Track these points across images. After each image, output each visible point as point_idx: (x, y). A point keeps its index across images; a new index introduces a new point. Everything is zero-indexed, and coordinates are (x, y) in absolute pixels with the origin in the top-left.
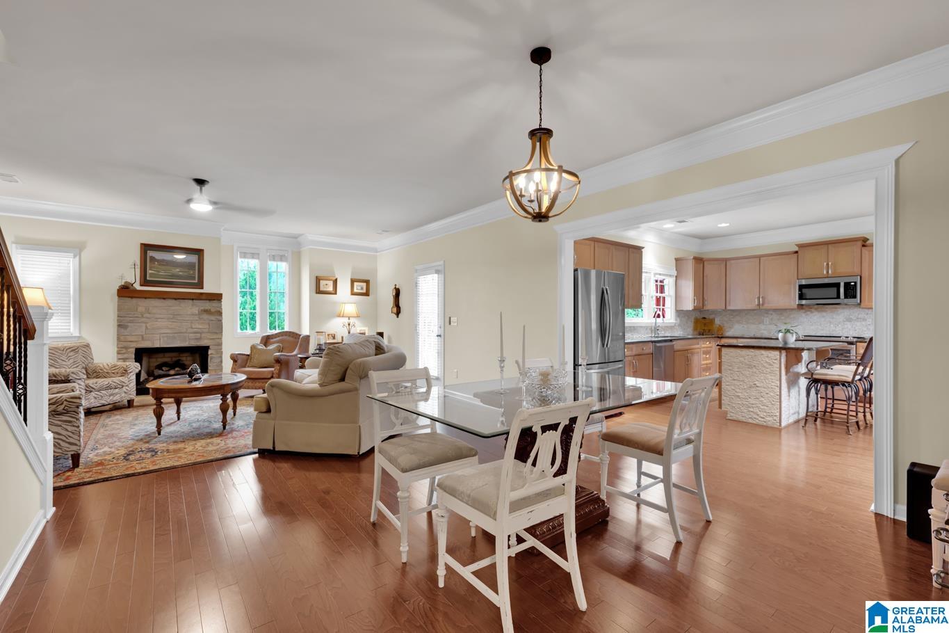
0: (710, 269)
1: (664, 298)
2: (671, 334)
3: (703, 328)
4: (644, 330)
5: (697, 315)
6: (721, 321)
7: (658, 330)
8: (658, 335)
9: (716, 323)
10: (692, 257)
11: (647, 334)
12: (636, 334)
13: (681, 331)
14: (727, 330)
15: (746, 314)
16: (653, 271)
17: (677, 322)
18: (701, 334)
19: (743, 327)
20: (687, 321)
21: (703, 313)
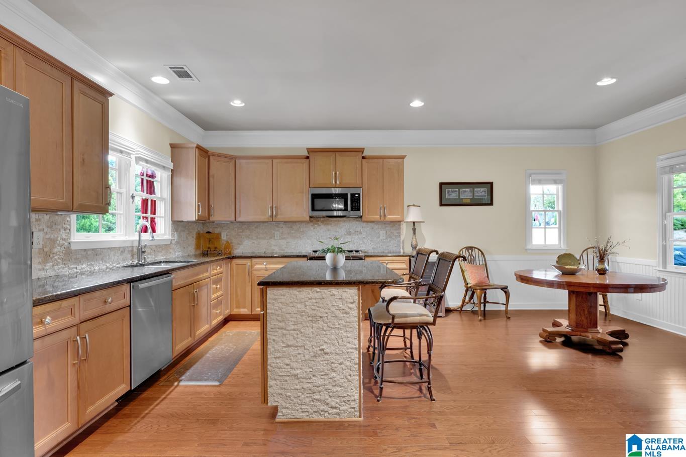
0: (216, 168)
2: (165, 257)
3: (208, 245)
4: (117, 255)
5: (199, 229)
6: (228, 237)
7: (144, 252)
8: (145, 260)
9: (222, 238)
10: (196, 145)
11: (124, 260)
12: (101, 262)
13: (179, 252)
14: (235, 247)
15: (256, 228)
16: (134, 152)
17: (174, 238)
18: (205, 254)
19: (253, 243)
20: (187, 237)
21: (207, 226)
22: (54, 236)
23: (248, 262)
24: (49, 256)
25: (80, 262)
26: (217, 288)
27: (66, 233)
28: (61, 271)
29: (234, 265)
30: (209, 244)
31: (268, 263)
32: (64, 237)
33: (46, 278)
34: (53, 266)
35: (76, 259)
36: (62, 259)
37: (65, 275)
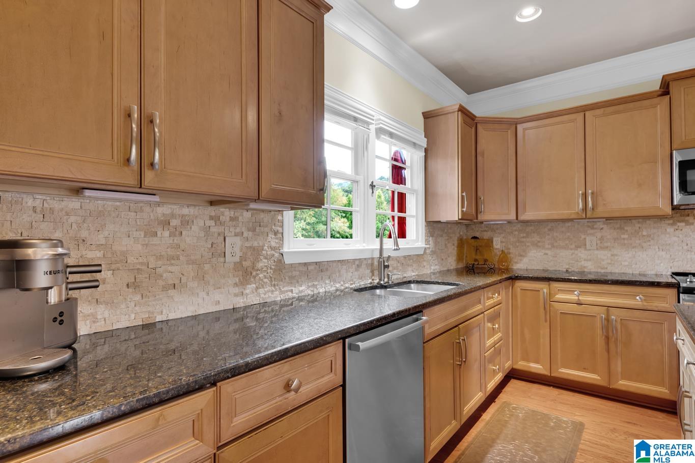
0: (487, 140)
1: (402, 197)
2: (417, 273)
3: (474, 257)
4: (351, 270)
5: (461, 233)
6: (504, 244)
7: (388, 266)
8: (388, 278)
9: (495, 246)
10: (458, 106)
11: (361, 278)
12: (327, 282)
13: (436, 265)
14: (516, 261)
15: (550, 230)
16: (373, 120)
17: (428, 246)
18: (470, 270)
19: (547, 254)
20: (446, 245)
21: (473, 229)
22: (258, 243)
23: (543, 287)
24: (251, 273)
25: (298, 282)
26: (493, 328)
27: (277, 238)
28: (269, 297)
29: (519, 289)
30: (476, 254)
31: (582, 293)
32: (273, 244)
33: (246, 308)
34: (257, 288)
35: (292, 278)
36: (271, 278)
37: (275, 303)
